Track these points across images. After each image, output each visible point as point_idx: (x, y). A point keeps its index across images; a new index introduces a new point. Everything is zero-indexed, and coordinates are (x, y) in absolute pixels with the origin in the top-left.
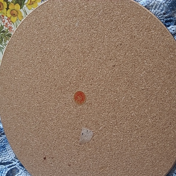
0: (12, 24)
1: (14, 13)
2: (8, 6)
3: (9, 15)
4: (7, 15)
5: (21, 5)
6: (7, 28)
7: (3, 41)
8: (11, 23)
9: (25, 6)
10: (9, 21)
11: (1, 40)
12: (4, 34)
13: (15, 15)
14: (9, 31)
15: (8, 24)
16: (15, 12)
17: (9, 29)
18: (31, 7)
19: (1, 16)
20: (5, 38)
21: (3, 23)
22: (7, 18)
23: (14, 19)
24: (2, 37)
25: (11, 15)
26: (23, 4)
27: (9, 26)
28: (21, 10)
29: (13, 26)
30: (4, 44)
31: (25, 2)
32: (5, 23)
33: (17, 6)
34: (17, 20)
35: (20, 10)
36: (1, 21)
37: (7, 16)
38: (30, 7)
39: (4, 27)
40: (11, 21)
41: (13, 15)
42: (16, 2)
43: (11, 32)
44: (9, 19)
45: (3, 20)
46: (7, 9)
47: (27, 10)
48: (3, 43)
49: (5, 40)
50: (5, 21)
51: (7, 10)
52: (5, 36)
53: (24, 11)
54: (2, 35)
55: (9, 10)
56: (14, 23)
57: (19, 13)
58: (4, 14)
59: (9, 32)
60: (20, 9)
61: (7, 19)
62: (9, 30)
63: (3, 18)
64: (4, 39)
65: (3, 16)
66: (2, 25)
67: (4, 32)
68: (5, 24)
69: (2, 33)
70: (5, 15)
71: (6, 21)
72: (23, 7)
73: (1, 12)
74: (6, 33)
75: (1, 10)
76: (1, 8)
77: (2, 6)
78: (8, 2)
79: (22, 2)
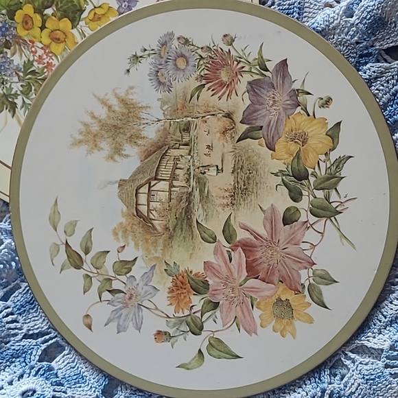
0: (53, 58)
1: (58, 37)
2: (44, 22)
3: (46, 41)
4: (42, 40)
5: (74, 22)
6: (41, 66)
7: (33, 91)
8: (50, 55)
10: (47, 51)
11: (28, 89)
12: (34, 77)
13: (59, 39)
15: (45, 57)
16: (59, 35)
17: (45, 67)
18: (96, 25)
19: (28, 42)
20: (36, 84)
21: (33, 56)
22: (41, 46)
24: (29, 83)
25: (51, 40)
26: (78, 19)
27: (45, 61)
28: (74, 31)
31: (83, 16)
32: (37, 55)
33: (65, 24)
34: (64, 50)
35: (72, 31)
36: (28, 52)
37: (41, 42)
39: (35, 63)
40: (52, 52)
41: (57, 40)
42: (61, 15)
43: (50, 74)
44: (46, 48)
45: (33, 49)
46: (43, 28)
48: (32, 95)
49: (37, 89)
50: (36, 52)
51: (42, 31)
52: (37, 82)
53: (79, 32)
54: (29, 79)
55: (45, 31)
56: (59, 57)
57: (69, 35)
58: (35, 38)
59: (46, 74)
60: (72, 28)
61: (42, 48)
62: (46, 70)
63: (33, 47)
64: (33, 88)
65: (33, 42)
66: (29, 60)
67: (33, 72)
68: (36, 58)
69: (30, 76)
70: (37, 40)
71: (40, 52)
72: (78, 24)
73: (28, 33)
74: (38, 75)
75: (27, 30)
76: (29, 25)
77: (30, 23)
78: (45, 15)
79: (76, 16)
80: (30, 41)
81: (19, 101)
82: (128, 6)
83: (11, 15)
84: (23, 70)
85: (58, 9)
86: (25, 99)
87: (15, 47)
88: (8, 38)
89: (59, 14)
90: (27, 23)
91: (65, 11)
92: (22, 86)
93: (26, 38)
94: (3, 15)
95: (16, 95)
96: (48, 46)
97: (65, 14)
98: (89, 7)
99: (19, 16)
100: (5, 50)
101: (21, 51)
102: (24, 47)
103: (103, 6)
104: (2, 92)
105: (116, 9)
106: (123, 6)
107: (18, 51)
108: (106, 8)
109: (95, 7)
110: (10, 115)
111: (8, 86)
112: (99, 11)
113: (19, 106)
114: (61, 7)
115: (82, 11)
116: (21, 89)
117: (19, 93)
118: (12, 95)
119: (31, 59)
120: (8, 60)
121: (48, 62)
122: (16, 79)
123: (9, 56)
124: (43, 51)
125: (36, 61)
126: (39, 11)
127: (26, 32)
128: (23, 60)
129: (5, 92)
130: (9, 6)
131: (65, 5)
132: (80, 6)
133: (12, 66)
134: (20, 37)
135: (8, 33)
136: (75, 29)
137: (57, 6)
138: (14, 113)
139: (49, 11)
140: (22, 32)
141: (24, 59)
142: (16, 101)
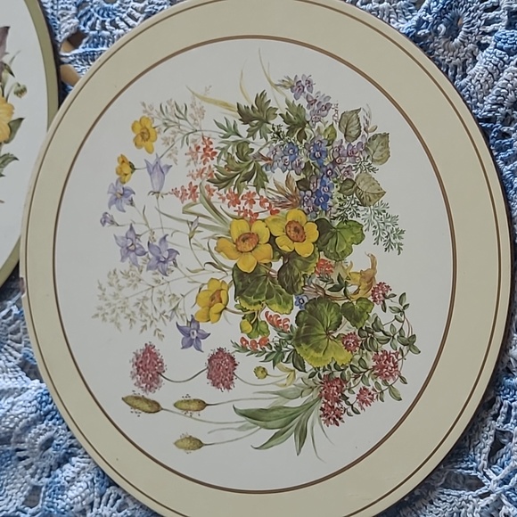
0: (237, 214)
1: (247, 242)
2: (275, 248)
3: (258, 228)
4: (263, 225)
5: (238, 274)
6: (245, 192)
7: (235, 155)
8: (242, 214)
9: (229, 279)
10: (249, 216)
11: (243, 153)
12: (245, 172)
13: (244, 240)
14: (236, 190)
15: (247, 207)
16: (247, 246)
17: (238, 195)
18: (210, 288)
19: (279, 209)
20: (238, 166)
21: (262, 197)
22: (261, 216)
23: (240, 228)
24: (246, 161)
25: (253, 231)
26: (236, 281)
27: (243, 202)
28: (231, 264)
29: (231, 210)
30: (230, 151)
31: (233, 288)
32: (258, 202)
33: (247, 265)
34: (229, 232)
35: (235, 262)
36: (271, 196)
37: (263, 221)
38: (216, 286)
39: (253, 190)
40: (242, 218)
41: (245, 238)
42: (259, 272)
43: (227, 192)
44: (254, 218)
45: (267, 205)
46: (272, 239)
47: (218, 275)
48: (233, 150)
49: (231, 162)
50: (261, 204)
51: (271, 234)
52: (237, 169)
53: (225, 266)
54: (248, 167)
55: (266, 238)
56: (231, 219)
57: (234, 254)
58: (274, 220)
59: (232, 187)
60: (236, 265)
61: (257, 214)
62: (236, 192)
63: (269, 208)
64: (237, 159)
65: (272, 213)
66: (264, 188)
67: (248, 178)
68: (257, 197)
69: (250, 169)
70: (270, 220)
71: (256, 208)
72: (233, 275)
73: (286, 219)
74: (241, 179)
75: (290, 223)
76: (292, 229)
77: (292, 234)
78: (279, 258)
79: (241, 283)
80: (278, 211)
81: (243, 129)
82: (189, 335)
83: (323, 226)
84: (264, 169)
85: (268, 275)
86: (238, 138)
87: (292, 190)
88: (309, 193)
89: (263, 270)
90: (296, 230)
91: (258, 279)
92: (252, 150)
93: (285, 211)
94: (335, 218)
95: (252, 133)
96: (251, 222)
97: (255, 275)
98: (232, 304)
99: (312, 232)
100: (303, 176)
101: (281, 191)
102: (280, 198)
103: (218, 316)
104: (272, 122)
105: (201, 324)
106: (195, 332)
107: (285, 187)
108: (213, 317)
109: (225, 308)
110: (244, 103)
111: (269, 136)
112: (218, 307)
113: (239, 123)
114: (266, 280)
115: (238, 294)
116: (250, 146)
117: (251, 139)
118: (256, 130)
119: (262, 191)
120: (290, 167)
121: (239, 204)
122: (265, 152)
123: (293, 173)
124: (254, 212)
125: (254, 194)
126: (290, 257)
127: (289, 219)
128: (271, 181)
129: (268, 125)
130: (334, 234)
131: (263, 286)
132: (243, 298)
133: (281, 164)
134: (293, 206)
135: (314, 199)
136: (232, 267)
137: (272, 279)
138: (240, 111)
139: (277, 265)
140: (296, 214)
141: (271, 185)
142: (248, 126)
